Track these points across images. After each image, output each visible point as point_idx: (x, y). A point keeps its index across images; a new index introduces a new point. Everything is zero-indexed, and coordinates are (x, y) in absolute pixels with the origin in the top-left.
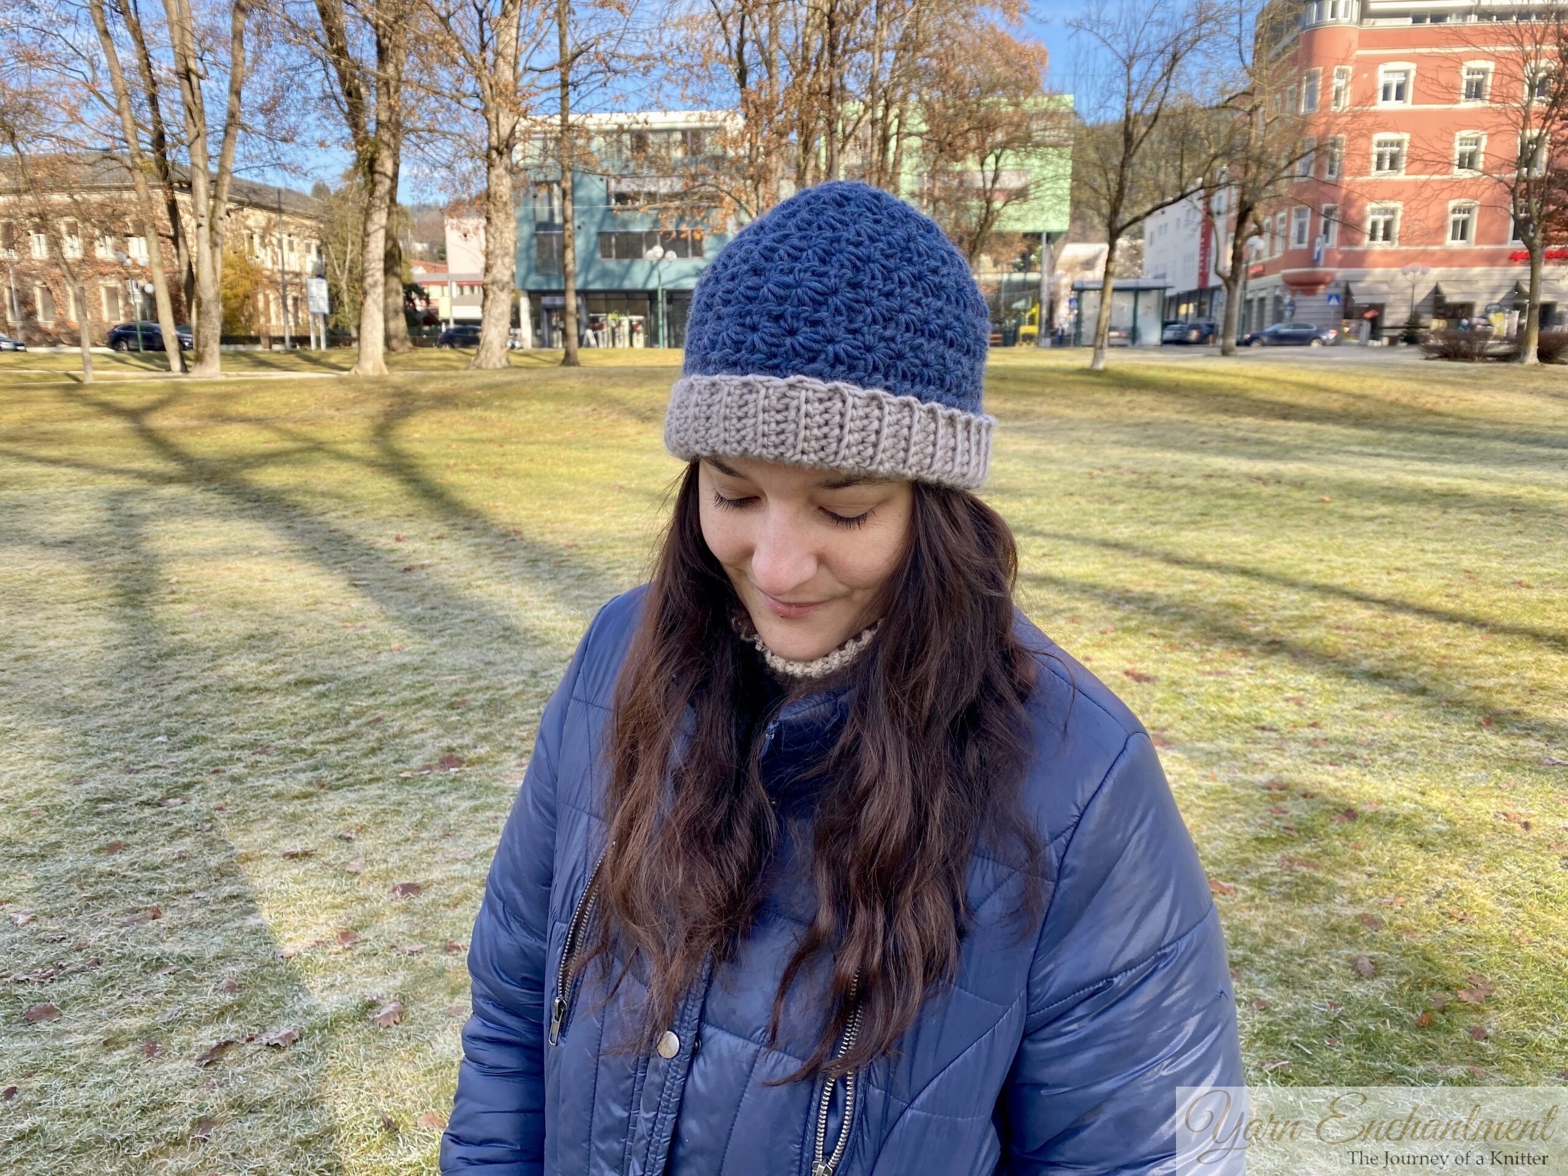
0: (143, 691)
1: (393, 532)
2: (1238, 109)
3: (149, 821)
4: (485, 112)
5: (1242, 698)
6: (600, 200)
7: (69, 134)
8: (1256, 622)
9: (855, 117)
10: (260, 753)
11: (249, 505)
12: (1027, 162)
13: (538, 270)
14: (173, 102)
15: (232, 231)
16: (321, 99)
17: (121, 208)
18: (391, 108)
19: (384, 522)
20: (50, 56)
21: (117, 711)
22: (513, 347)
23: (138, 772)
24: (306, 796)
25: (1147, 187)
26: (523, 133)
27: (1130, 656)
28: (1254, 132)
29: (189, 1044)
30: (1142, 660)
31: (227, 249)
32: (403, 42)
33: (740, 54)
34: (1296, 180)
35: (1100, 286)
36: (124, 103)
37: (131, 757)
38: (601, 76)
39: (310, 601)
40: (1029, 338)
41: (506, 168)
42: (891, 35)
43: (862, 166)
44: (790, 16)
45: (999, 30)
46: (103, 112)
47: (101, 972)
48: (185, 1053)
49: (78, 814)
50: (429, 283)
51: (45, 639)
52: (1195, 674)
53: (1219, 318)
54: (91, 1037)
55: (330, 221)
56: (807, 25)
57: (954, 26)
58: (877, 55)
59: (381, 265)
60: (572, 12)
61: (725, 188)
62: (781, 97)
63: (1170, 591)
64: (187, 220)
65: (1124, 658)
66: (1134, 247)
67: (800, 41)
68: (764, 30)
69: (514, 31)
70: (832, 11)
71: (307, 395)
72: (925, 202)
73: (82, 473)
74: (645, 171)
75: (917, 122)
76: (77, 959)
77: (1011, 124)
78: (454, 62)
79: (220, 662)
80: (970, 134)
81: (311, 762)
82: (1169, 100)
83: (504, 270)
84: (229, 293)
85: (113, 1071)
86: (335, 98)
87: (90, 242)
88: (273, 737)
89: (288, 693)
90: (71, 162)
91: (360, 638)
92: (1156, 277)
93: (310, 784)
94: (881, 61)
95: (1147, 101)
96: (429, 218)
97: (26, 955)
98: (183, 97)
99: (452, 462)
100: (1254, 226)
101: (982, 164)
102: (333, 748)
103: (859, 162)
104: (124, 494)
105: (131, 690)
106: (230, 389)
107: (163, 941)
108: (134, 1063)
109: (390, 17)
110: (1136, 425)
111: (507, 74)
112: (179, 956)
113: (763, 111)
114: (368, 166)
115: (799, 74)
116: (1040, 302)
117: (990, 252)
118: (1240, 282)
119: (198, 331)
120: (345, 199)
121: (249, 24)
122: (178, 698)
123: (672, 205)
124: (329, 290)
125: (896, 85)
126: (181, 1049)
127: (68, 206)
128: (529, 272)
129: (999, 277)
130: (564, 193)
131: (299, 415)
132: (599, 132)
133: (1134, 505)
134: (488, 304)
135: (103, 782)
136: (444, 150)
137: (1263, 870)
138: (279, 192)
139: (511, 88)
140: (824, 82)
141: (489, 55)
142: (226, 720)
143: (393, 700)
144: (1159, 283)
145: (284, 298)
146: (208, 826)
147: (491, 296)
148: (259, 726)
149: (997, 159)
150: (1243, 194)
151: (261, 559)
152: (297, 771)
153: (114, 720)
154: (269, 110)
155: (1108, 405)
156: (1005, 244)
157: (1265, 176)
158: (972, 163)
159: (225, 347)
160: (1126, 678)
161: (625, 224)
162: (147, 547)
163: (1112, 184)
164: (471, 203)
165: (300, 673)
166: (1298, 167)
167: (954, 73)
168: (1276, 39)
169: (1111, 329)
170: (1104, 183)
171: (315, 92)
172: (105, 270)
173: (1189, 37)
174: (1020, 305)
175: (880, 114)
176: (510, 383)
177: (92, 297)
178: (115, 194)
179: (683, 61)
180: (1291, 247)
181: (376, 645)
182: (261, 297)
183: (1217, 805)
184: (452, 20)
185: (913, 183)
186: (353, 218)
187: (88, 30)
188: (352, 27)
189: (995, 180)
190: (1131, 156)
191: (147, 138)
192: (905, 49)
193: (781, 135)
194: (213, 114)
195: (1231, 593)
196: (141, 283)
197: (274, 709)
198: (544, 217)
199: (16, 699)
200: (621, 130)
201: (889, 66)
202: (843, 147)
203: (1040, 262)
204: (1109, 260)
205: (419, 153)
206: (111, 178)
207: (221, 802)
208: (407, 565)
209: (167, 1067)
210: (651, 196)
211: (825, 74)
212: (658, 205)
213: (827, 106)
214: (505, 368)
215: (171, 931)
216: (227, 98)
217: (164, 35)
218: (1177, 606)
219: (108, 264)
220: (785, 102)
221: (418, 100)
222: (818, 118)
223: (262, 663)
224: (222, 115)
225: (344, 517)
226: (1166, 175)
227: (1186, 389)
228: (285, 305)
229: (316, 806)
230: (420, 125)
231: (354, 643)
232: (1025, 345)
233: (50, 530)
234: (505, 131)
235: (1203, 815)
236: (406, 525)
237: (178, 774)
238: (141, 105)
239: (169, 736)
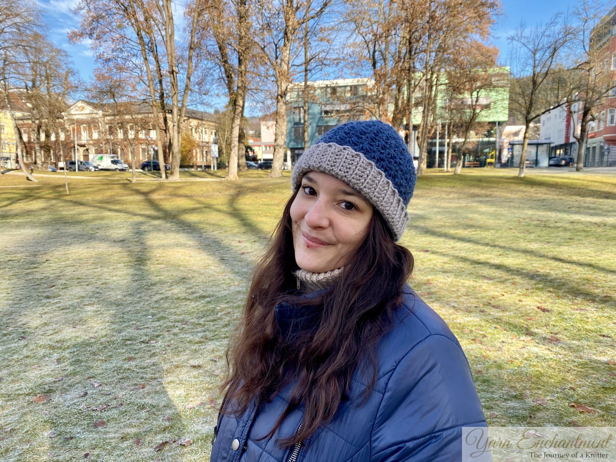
0: (145, 298)
1: (238, 239)
2: (583, 69)
3: (143, 349)
4: (277, 82)
5: (593, 321)
6: (318, 114)
7: (132, 95)
8: (597, 287)
9: (419, 78)
10: (185, 324)
11: (186, 228)
12: (490, 94)
13: (294, 141)
14: (167, 82)
15: (185, 127)
16: (218, 79)
17: (148, 120)
18: (242, 81)
19: (235, 235)
20: (127, 68)
21: (135, 305)
22: (284, 169)
23: (141, 329)
24: (200, 342)
25: (543, 103)
26: (291, 89)
27: (540, 300)
28: (590, 78)
29: (152, 441)
30: (545, 302)
31: (183, 134)
32: (248, 57)
33: (374, 56)
34: (610, 98)
35: (522, 143)
36: (151, 83)
37: (139, 324)
38: (320, 67)
39: (206, 265)
40: (491, 164)
41: (283, 103)
42: (434, 46)
43: (422, 97)
44: (393, 41)
45: (478, 42)
46: (144, 86)
47: (122, 409)
48: (150, 445)
49: (119, 345)
50: (254, 146)
51: (112, 276)
52: (570, 310)
53: (575, 155)
54: (117, 435)
55: (220, 123)
56: (400, 44)
57: (460, 41)
58: (428, 54)
59: (237, 139)
60: (310, 44)
61: (366, 107)
62: (390, 72)
63: (557, 272)
64: (170, 123)
65: (537, 301)
66: (536, 127)
67: (397, 50)
68: (383, 46)
69: (288, 52)
70: (410, 38)
71: (209, 187)
72: (447, 111)
73: (129, 216)
74: (336, 102)
75: (444, 79)
76: (114, 403)
77: (483, 79)
78: (266, 64)
79: (172, 288)
80: (466, 84)
81: (203, 329)
82: (552, 67)
83: (281, 141)
84: (184, 150)
85: (123, 450)
86: (223, 78)
87: (137, 132)
88: (190, 318)
89: (196, 301)
90: (132, 104)
91: (224, 280)
92: (546, 139)
93: (202, 337)
94: (430, 56)
95: (543, 68)
96: (255, 121)
97: (97, 400)
98: (171, 80)
99: (260, 213)
100: (590, 117)
101: (471, 95)
102: (211, 323)
103: (420, 96)
104: (142, 223)
105: (140, 297)
106: (182, 184)
107: (145, 398)
108: (131, 448)
109: (244, 49)
110: (539, 200)
111: (285, 67)
112: (151, 405)
113: (382, 77)
114: (234, 103)
115: (396, 63)
116: (496, 149)
117: (474, 129)
118: (585, 141)
119: (172, 164)
120: (225, 115)
121: (194, 54)
122: (156, 301)
123: (346, 114)
124: (219, 148)
125: (436, 65)
126: (149, 443)
127: (130, 120)
128: (290, 141)
129: (478, 140)
130: (305, 111)
131: (206, 195)
132: (319, 88)
133: (539, 234)
134: (276, 153)
135: (128, 332)
136: (262, 96)
137: (607, 403)
138: (202, 113)
139: (286, 72)
140: (407, 65)
141: (279, 61)
142: (173, 310)
143: (235, 305)
144: (548, 141)
145: (202, 151)
146: (164, 352)
147: (277, 150)
148: (185, 313)
149: (478, 92)
150: (586, 104)
151: (189, 249)
152: (198, 332)
153: (134, 309)
154: (200, 84)
155: (526, 192)
156: (481, 127)
157: (597, 96)
158: (467, 95)
159: (181, 169)
160: (538, 310)
161: (327, 122)
162: (149, 243)
163: (527, 102)
164: (271, 116)
165: (201, 293)
166: (610, 92)
167: (460, 60)
168: (599, 40)
169: (527, 160)
170: (524, 101)
171: (216, 76)
172: (142, 142)
173: (561, 41)
174: (487, 150)
175: (429, 77)
176: (282, 183)
177: (137, 152)
178: (146, 115)
179: (351, 60)
180: (607, 126)
181: (229, 283)
182: (194, 151)
183: (583, 370)
184: (266, 49)
185: (441, 103)
186: (228, 122)
187: (140, 58)
188: (230, 53)
189: (477, 101)
190: (536, 90)
191: (158, 95)
192: (439, 52)
193: (389, 86)
194: (181, 86)
195: (585, 274)
196: (154, 146)
197: (191, 307)
198: (297, 120)
199: (101, 299)
200: (327, 87)
201: (433, 58)
202: (414, 90)
203: (496, 134)
204: (526, 132)
205: (252, 98)
206: (145, 110)
207: (169, 343)
208: (242, 252)
209: (143, 450)
210: (338, 111)
211: (407, 62)
212: (340, 115)
213: (408, 75)
214: (280, 177)
215: (148, 394)
216: (185, 80)
217: (165, 59)
218: (561, 279)
219: (143, 140)
220: (391, 73)
221: (253, 78)
222: (404, 79)
223: (188, 289)
224: (183, 86)
225: (221, 233)
226: (551, 97)
227: (561, 185)
228: (203, 154)
229: (204, 347)
230: (253, 87)
231: (222, 282)
232: (489, 167)
233: (117, 236)
234: (284, 88)
235: (576, 375)
236: (243, 237)
237: (154, 331)
238: (157, 83)
239: (153, 316)
